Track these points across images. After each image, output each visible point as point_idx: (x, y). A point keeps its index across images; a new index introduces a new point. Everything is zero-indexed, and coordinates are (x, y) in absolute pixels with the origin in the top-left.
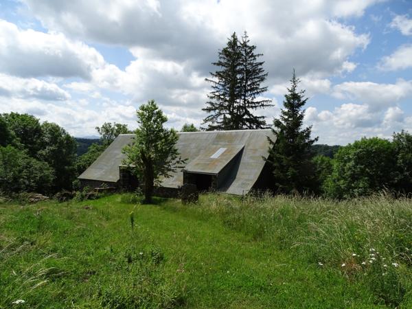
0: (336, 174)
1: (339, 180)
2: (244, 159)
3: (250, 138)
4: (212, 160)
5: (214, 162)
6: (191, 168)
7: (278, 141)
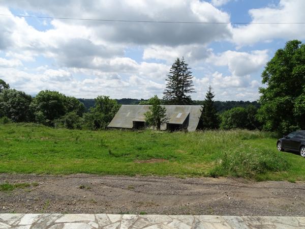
0: (223, 123)
1: (225, 125)
2: (190, 118)
3: (191, 109)
4: (178, 118)
5: (179, 119)
6: (171, 122)
7: (204, 110)
